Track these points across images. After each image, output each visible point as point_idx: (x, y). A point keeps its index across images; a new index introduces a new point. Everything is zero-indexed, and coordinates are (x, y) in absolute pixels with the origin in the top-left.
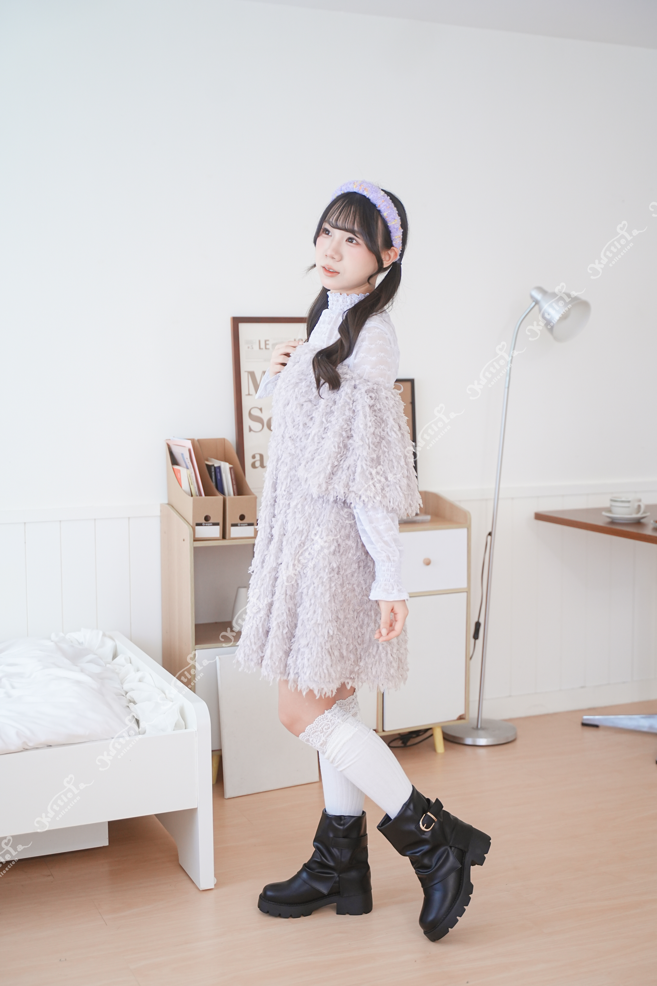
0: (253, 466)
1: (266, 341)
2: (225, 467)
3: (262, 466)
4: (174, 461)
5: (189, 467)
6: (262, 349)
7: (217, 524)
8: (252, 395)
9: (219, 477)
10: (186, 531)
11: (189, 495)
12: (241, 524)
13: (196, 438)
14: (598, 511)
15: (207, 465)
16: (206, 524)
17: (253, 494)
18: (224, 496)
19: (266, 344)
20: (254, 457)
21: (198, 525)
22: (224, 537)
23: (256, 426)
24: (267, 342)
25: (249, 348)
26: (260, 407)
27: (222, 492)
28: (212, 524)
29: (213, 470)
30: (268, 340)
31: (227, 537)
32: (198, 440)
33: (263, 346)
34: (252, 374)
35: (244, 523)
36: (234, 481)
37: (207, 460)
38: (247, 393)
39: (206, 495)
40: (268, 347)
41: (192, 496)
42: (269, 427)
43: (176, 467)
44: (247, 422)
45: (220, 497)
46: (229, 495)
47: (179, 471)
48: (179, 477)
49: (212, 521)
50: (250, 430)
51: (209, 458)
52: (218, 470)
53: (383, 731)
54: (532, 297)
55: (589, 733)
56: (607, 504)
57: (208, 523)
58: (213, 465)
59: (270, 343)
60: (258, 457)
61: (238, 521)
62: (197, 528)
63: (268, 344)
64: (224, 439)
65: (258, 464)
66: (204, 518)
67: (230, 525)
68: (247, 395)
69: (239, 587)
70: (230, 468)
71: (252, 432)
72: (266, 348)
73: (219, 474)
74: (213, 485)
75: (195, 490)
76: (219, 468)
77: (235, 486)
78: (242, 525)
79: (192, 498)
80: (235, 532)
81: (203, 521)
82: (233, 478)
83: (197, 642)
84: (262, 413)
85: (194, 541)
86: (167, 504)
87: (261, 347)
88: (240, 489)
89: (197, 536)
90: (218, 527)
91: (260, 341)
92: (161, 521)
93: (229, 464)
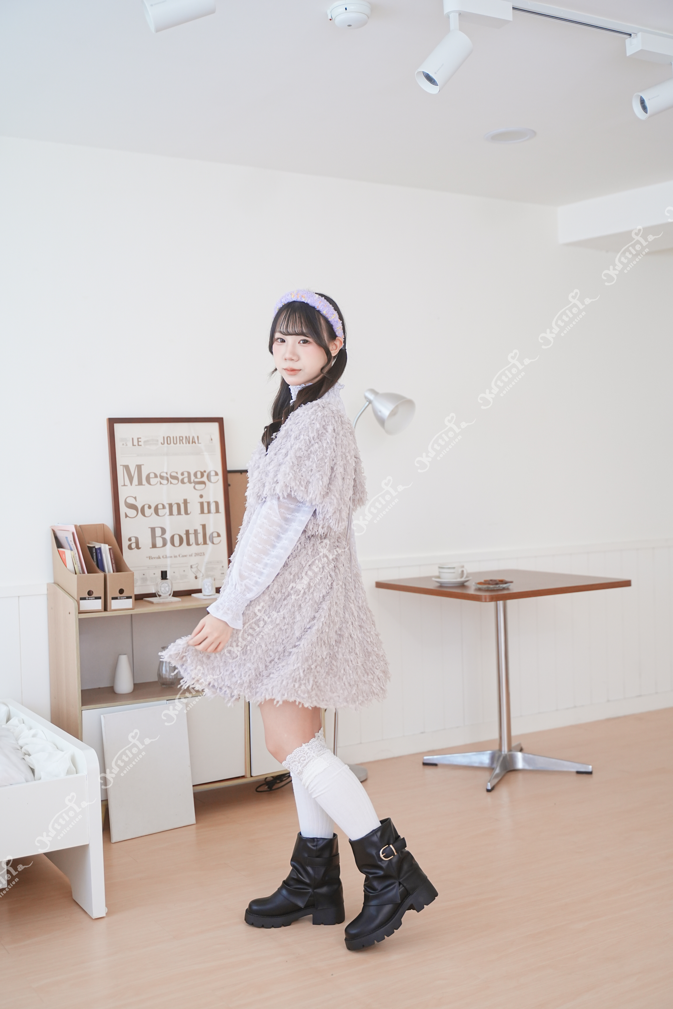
0: (130, 547)
1: (138, 439)
2: (105, 549)
3: (138, 547)
4: (59, 545)
5: (73, 548)
6: (135, 445)
7: (99, 598)
8: (127, 486)
9: (100, 558)
10: (71, 605)
11: (73, 573)
12: (120, 597)
13: (78, 524)
15: (88, 547)
16: (89, 598)
17: (131, 571)
18: (105, 573)
19: (138, 442)
20: (130, 540)
21: (82, 599)
22: (105, 609)
23: (131, 513)
24: (140, 440)
25: (123, 445)
26: (134, 496)
27: (103, 570)
28: (94, 598)
29: (94, 551)
30: (140, 438)
31: (108, 609)
32: (80, 526)
33: (136, 443)
34: (127, 468)
35: (123, 597)
36: (113, 560)
37: (89, 543)
38: (123, 484)
39: (88, 573)
40: (140, 443)
41: (76, 574)
42: (143, 513)
43: (61, 550)
44: (123, 509)
45: (101, 574)
46: (109, 572)
47: (64, 552)
48: (64, 558)
49: (95, 595)
50: (126, 516)
51: (90, 542)
52: (99, 551)
53: (251, 776)
54: (366, 397)
55: (429, 770)
57: (91, 597)
58: (94, 547)
59: (142, 440)
60: (133, 540)
61: (118, 595)
62: (81, 602)
63: (140, 441)
64: (103, 524)
65: (133, 546)
66: (87, 593)
67: (111, 599)
68: (122, 486)
69: (120, 654)
70: (110, 549)
71: (128, 518)
72: (138, 445)
73: (99, 555)
74: (95, 564)
75: (78, 569)
76: (100, 549)
77: (114, 566)
78: (121, 598)
79: (76, 575)
80: (115, 605)
81: (87, 596)
82: (112, 557)
83: (83, 704)
84: (136, 501)
85: (79, 613)
86: (53, 582)
87: (134, 444)
88: (119, 566)
89: (81, 609)
90: (100, 600)
91: (133, 439)
92: (47, 598)
93: (109, 545)
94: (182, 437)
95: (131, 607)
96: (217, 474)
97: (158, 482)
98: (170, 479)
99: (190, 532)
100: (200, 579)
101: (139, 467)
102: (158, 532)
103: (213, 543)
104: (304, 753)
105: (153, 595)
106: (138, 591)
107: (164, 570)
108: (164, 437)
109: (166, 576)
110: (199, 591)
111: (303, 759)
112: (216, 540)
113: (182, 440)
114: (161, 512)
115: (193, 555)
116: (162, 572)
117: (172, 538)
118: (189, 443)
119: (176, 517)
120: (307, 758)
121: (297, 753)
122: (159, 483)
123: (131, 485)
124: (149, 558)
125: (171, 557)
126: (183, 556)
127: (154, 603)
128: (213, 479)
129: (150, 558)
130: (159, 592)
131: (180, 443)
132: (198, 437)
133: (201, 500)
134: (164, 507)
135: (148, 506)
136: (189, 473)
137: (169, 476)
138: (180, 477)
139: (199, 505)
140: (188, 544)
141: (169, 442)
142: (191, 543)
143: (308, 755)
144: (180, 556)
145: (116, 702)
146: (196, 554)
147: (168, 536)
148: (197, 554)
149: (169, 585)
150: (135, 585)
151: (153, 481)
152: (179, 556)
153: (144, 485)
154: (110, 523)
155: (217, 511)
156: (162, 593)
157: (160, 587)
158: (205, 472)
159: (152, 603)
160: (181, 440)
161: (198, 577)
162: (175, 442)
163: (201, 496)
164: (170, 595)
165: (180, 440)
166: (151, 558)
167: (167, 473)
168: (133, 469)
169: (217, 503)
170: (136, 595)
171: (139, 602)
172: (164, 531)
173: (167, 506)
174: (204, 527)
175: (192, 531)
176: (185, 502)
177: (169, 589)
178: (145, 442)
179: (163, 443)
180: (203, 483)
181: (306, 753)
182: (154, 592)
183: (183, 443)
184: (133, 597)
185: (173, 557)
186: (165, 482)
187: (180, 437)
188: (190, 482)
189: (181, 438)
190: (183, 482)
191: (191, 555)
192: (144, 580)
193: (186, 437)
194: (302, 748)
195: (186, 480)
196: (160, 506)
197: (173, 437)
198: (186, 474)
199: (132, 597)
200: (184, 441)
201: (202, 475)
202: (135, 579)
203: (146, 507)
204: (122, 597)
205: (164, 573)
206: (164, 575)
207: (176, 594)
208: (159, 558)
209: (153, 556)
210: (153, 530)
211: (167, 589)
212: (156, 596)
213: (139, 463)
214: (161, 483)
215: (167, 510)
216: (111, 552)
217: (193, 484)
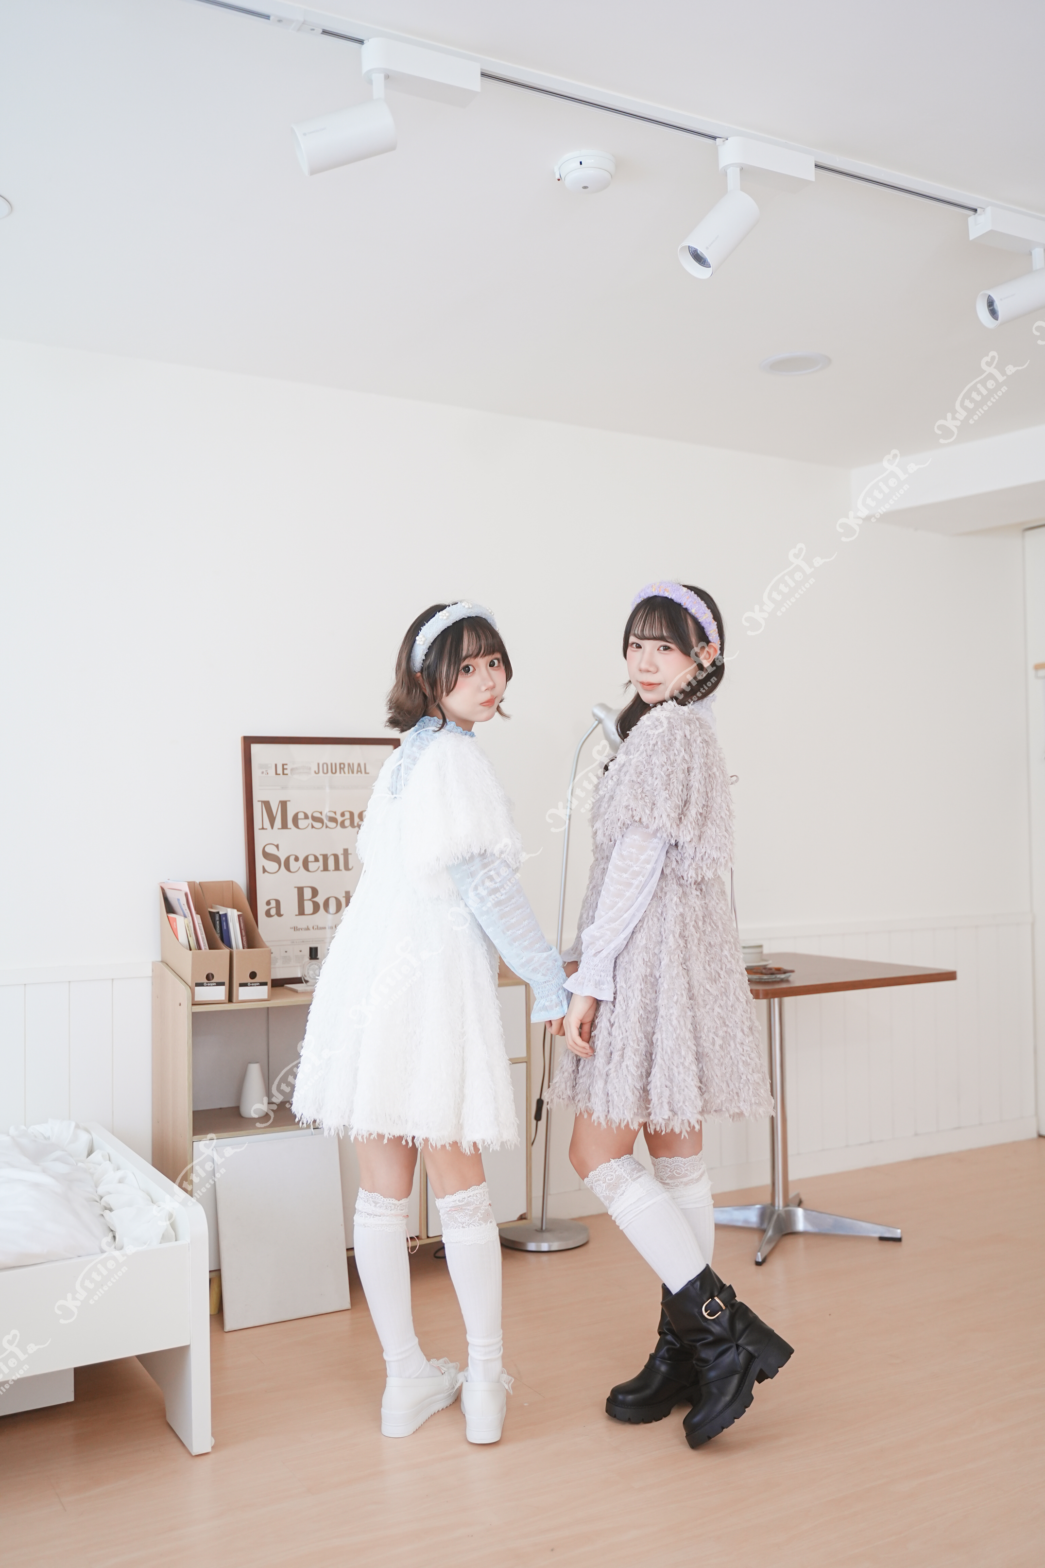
0: (268, 914)
1: (283, 765)
2: (233, 915)
3: (279, 914)
4: (170, 908)
5: (187, 916)
6: (280, 774)
7: (222, 984)
8: (266, 829)
9: (225, 928)
10: (183, 993)
11: (187, 949)
12: (251, 983)
13: (194, 881)
15: (210, 912)
16: (209, 984)
17: (267, 947)
18: (231, 950)
19: (283, 769)
20: (268, 903)
21: (198, 985)
22: (230, 1000)
23: (272, 866)
24: (285, 767)
25: (263, 773)
26: (276, 844)
27: (229, 945)
28: (215, 984)
29: (217, 918)
30: (286, 764)
31: (234, 1000)
32: (200, 883)
33: (280, 771)
34: (267, 804)
35: (255, 983)
36: (243, 931)
37: (212, 908)
38: (261, 827)
39: (208, 949)
40: (286, 772)
41: (190, 950)
42: (288, 868)
43: (171, 915)
44: (260, 861)
45: (226, 951)
46: (237, 948)
47: (175, 919)
48: (175, 927)
49: (215, 980)
50: (264, 871)
51: (213, 905)
52: (224, 919)
53: (428, 1237)
57: (211, 983)
58: (218, 913)
59: (289, 767)
60: (273, 904)
61: (248, 980)
62: (197, 989)
63: (286, 769)
64: (232, 882)
65: (273, 912)
66: (205, 976)
67: (238, 985)
68: (259, 829)
69: (250, 1063)
70: (239, 916)
71: (266, 873)
72: (283, 774)
73: (225, 924)
74: (218, 936)
75: (193, 942)
76: (226, 915)
77: (244, 938)
78: (252, 984)
79: (190, 952)
80: (243, 993)
81: (205, 981)
82: (243, 928)
83: (194, 1134)
84: (278, 850)
85: (193, 1005)
86: (160, 960)
87: (278, 772)
88: (251, 940)
89: (196, 999)
90: (223, 987)
91: (276, 765)
92: (152, 983)
93: (238, 911)
94: (345, 765)
95: (266, 997)
97: (309, 824)
98: (325, 821)
101: (284, 804)
102: (308, 894)
105: (298, 981)
106: (277, 974)
107: (314, 946)
108: (318, 764)
109: (317, 955)
114: (312, 866)
116: (311, 949)
117: (327, 902)
118: (353, 772)
119: (332, 874)
122: (310, 826)
123: (272, 828)
124: (293, 929)
125: (324, 928)
127: (299, 992)
129: (296, 930)
130: (306, 976)
131: (340, 772)
132: (365, 765)
134: (316, 860)
135: (294, 857)
136: (353, 814)
137: (324, 818)
138: (340, 819)
141: (325, 771)
145: (241, 1130)
147: (320, 900)
150: (272, 966)
151: (302, 823)
153: (290, 829)
154: (241, 880)
157: (308, 970)
159: (295, 991)
160: (342, 769)
162: (333, 771)
165: (340, 768)
167: (321, 813)
168: (275, 806)
170: (273, 980)
171: (278, 990)
172: (315, 892)
173: (321, 859)
176: (346, 853)
178: (292, 770)
179: (317, 772)
182: (299, 976)
183: (344, 772)
184: (270, 984)
185: (327, 928)
186: (317, 825)
187: (341, 765)
188: (353, 825)
189: (343, 766)
190: (344, 825)
192: (286, 958)
193: (350, 765)
195: (347, 823)
196: (311, 858)
197: (332, 764)
198: (349, 815)
199: (268, 984)
200: (346, 769)
202: (273, 958)
203: (292, 859)
204: (253, 983)
205: (313, 950)
206: (314, 953)
208: (308, 929)
209: (299, 926)
210: (301, 890)
212: (302, 982)
213: (284, 799)
214: (313, 827)
215: (320, 864)
216: (241, 920)
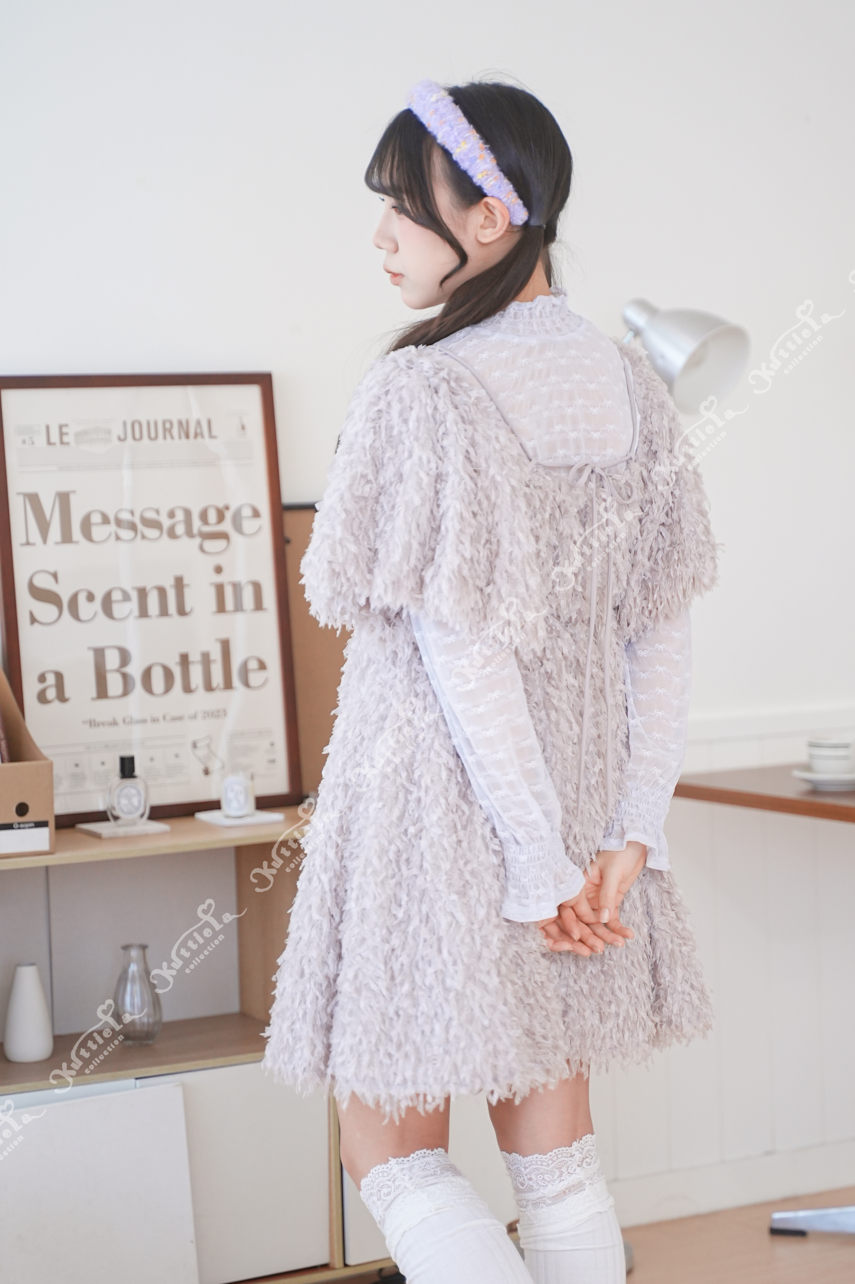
0: (42, 698)
1: (61, 427)
3: (62, 697)
6: (54, 444)
8: (34, 544)
12: (19, 824)
14: (784, 770)
17: (45, 758)
19: (62, 434)
20: (42, 678)
23: (46, 611)
24: (65, 430)
25: (24, 442)
26: (52, 570)
30: (66, 425)
33: (55, 437)
34: (33, 500)
35: (26, 823)
38: (24, 541)
40: (65, 439)
42: (75, 613)
44: (24, 602)
50: (33, 620)
53: (346, 1265)
54: (627, 322)
55: (786, 1249)
56: (801, 755)
59: (71, 430)
60: (51, 679)
61: (14, 820)
63: (67, 434)
65: (51, 694)
68: (22, 545)
69: (19, 965)
71: (36, 625)
72: (62, 443)
78: (22, 826)
80: (7, 842)
84: (57, 583)
87: (52, 440)
88: (15, 746)
91: (48, 428)
94: (171, 423)
95: (45, 846)
96: (256, 514)
97: (110, 534)
98: (140, 526)
99: (191, 658)
100: (215, 776)
101: (64, 499)
102: (112, 660)
103: (247, 684)
104: (389, 1178)
105: (101, 817)
106: (64, 806)
107: (127, 753)
108: (125, 424)
109: (133, 770)
110: (214, 805)
111: (385, 1190)
112: (255, 678)
113: (170, 431)
114: (118, 609)
115: (200, 716)
116: (121, 759)
117: (147, 675)
118: (187, 436)
119: (155, 622)
120: (393, 1190)
121: (377, 1176)
122: (113, 537)
123: (44, 541)
124: (89, 725)
125: (144, 721)
126: (174, 719)
127: (103, 836)
128: (249, 525)
129: (93, 725)
130: (114, 808)
131: (165, 438)
132: (209, 423)
133: (219, 579)
134: (126, 597)
135: (85, 593)
136: (188, 513)
137: (137, 520)
138: (166, 523)
139: (212, 593)
140: (187, 689)
141: (137, 435)
142: (193, 686)
143: (397, 1183)
144: (168, 718)
145: (10, 1084)
146: (205, 713)
147: (135, 670)
148: (208, 714)
149: (139, 793)
150: (55, 792)
151: (98, 532)
152: (164, 718)
153: (77, 542)
155: (259, 605)
156: (122, 811)
157: (119, 796)
158: (227, 508)
159: (97, 836)
160: (168, 431)
161: (211, 769)
162: (153, 435)
163: (219, 570)
164: (142, 816)
165: (165, 429)
166: (95, 725)
167: (132, 513)
168: (48, 503)
169: (257, 588)
170: (58, 818)
171: (67, 834)
172: (125, 657)
173: (134, 595)
174: (226, 646)
175: (195, 657)
176: (179, 584)
177: (140, 802)
178: (78, 435)
179: (122, 437)
180: (224, 536)
181: (392, 1180)
182: (100, 807)
183: (172, 438)
184: (52, 823)
185: (149, 720)
186: (126, 534)
187: (164, 423)
188: (189, 533)
189: (168, 426)
190: (172, 534)
191: (195, 717)
192: (78, 778)
193: (180, 423)
194: (387, 1166)
195: (180, 529)
196: (116, 596)
197: (148, 424)
198: (180, 516)
199: (49, 823)
200: (175, 431)
201: (221, 517)
202: (55, 779)
203: (82, 598)
204: (23, 823)
205: (126, 761)
206: (127, 767)
207: (158, 813)
208: (114, 723)
209: (99, 719)
210: (99, 653)
211: (135, 801)
212: (107, 820)
213: (64, 488)
214: (118, 538)
215: (133, 605)
217: (198, 540)
